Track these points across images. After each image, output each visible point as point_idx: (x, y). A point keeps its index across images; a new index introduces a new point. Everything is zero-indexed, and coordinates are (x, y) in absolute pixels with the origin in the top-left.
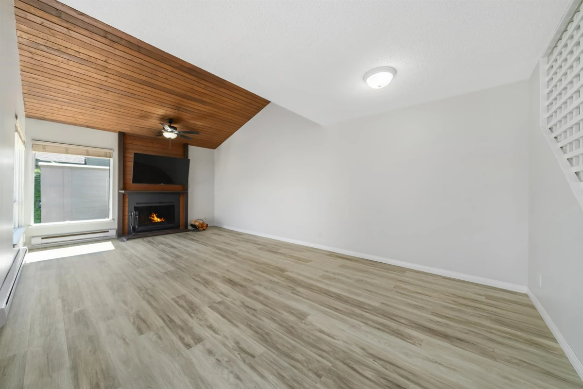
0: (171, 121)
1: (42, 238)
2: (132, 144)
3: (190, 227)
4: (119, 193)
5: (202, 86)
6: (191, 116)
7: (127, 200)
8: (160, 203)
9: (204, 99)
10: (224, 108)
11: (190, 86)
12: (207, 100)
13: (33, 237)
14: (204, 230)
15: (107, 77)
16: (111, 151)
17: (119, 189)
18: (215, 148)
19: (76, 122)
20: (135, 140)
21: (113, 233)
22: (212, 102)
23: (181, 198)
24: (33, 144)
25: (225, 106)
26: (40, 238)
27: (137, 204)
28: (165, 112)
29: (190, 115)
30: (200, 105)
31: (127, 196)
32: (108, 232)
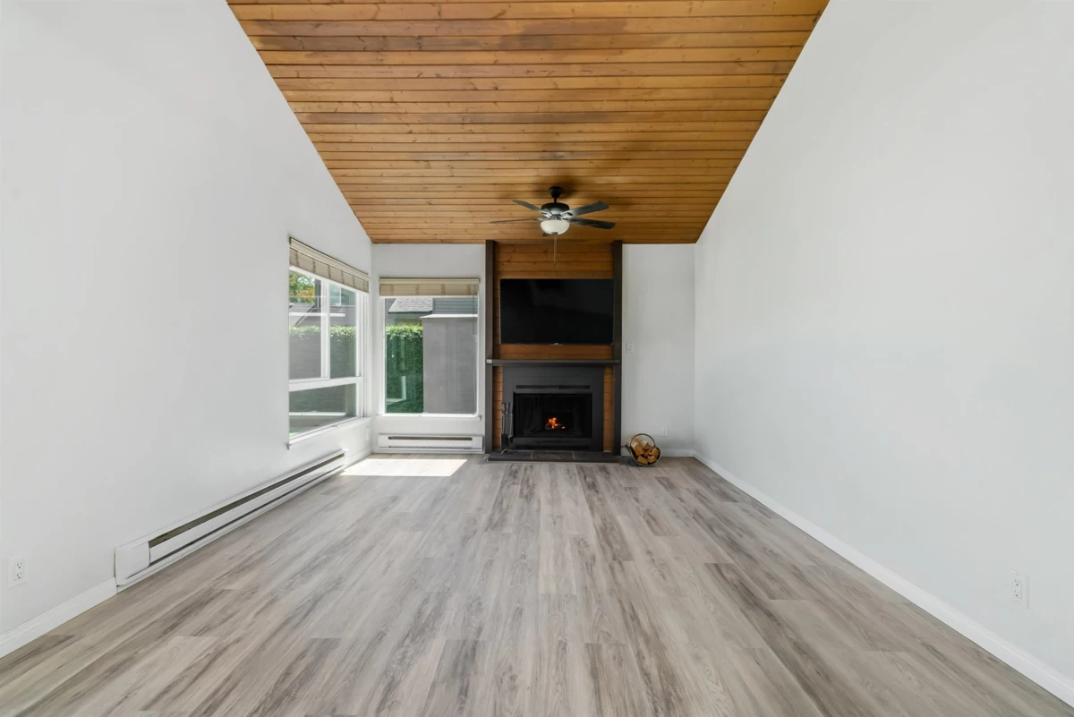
0: (557, 192)
1: (390, 438)
2: (508, 261)
3: (625, 452)
4: (487, 364)
5: (575, 70)
6: (591, 165)
7: (501, 378)
8: (560, 387)
9: (597, 106)
10: (661, 112)
11: (548, 83)
12: (607, 106)
13: (382, 434)
14: (650, 464)
15: (411, 133)
16: (476, 282)
17: (487, 358)
18: (694, 241)
19: (424, 237)
20: (514, 252)
21: (477, 444)
22: (620, 106)
23: (607, 379)
24: (381, 285)
25: (660, 105)
26: (387, 437)
27: (518, 387)
28: (534, 173)
29: (586, 164)
30: (596, 127)
31: (501, 370)
32: (470, 439)
